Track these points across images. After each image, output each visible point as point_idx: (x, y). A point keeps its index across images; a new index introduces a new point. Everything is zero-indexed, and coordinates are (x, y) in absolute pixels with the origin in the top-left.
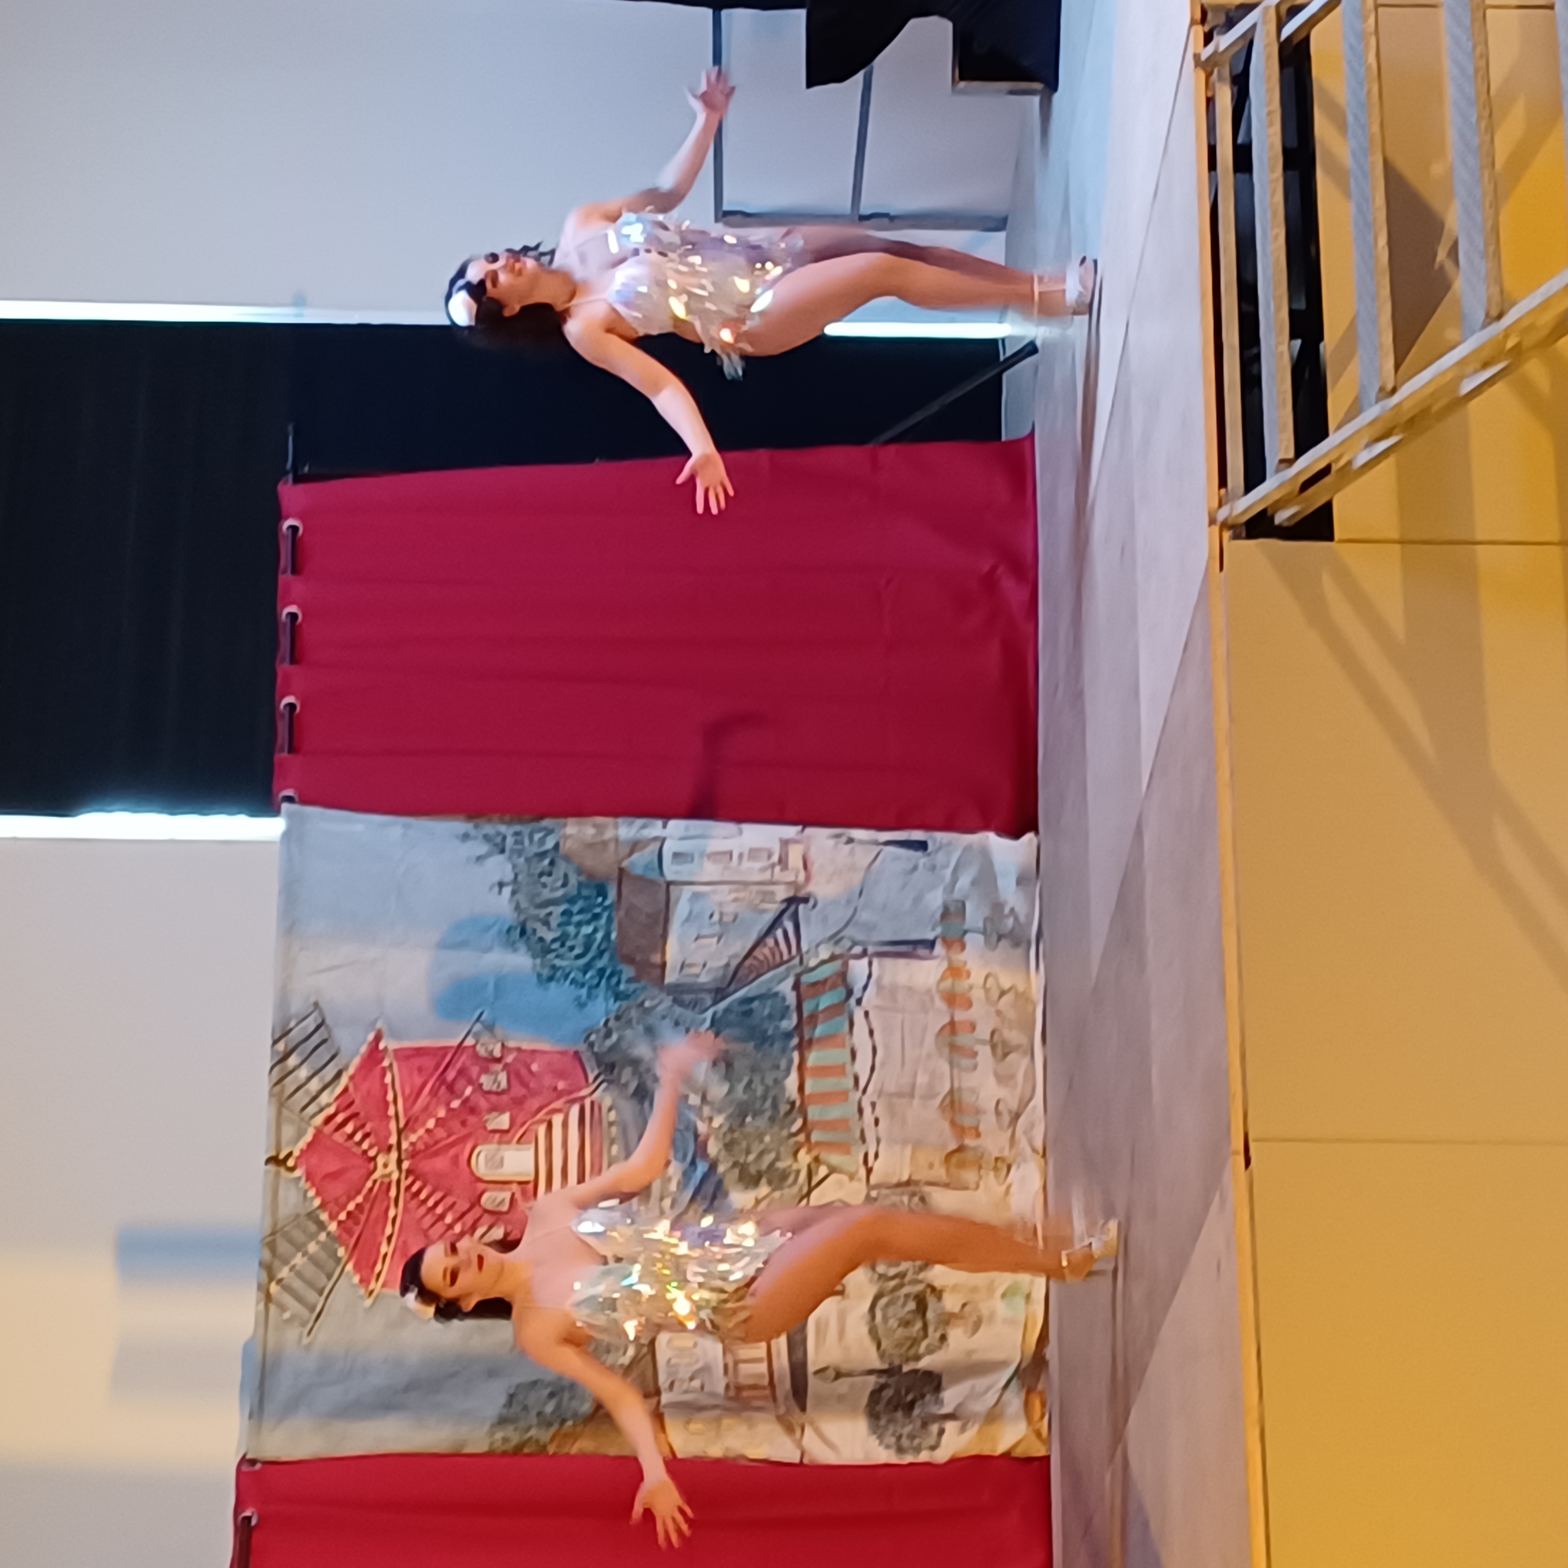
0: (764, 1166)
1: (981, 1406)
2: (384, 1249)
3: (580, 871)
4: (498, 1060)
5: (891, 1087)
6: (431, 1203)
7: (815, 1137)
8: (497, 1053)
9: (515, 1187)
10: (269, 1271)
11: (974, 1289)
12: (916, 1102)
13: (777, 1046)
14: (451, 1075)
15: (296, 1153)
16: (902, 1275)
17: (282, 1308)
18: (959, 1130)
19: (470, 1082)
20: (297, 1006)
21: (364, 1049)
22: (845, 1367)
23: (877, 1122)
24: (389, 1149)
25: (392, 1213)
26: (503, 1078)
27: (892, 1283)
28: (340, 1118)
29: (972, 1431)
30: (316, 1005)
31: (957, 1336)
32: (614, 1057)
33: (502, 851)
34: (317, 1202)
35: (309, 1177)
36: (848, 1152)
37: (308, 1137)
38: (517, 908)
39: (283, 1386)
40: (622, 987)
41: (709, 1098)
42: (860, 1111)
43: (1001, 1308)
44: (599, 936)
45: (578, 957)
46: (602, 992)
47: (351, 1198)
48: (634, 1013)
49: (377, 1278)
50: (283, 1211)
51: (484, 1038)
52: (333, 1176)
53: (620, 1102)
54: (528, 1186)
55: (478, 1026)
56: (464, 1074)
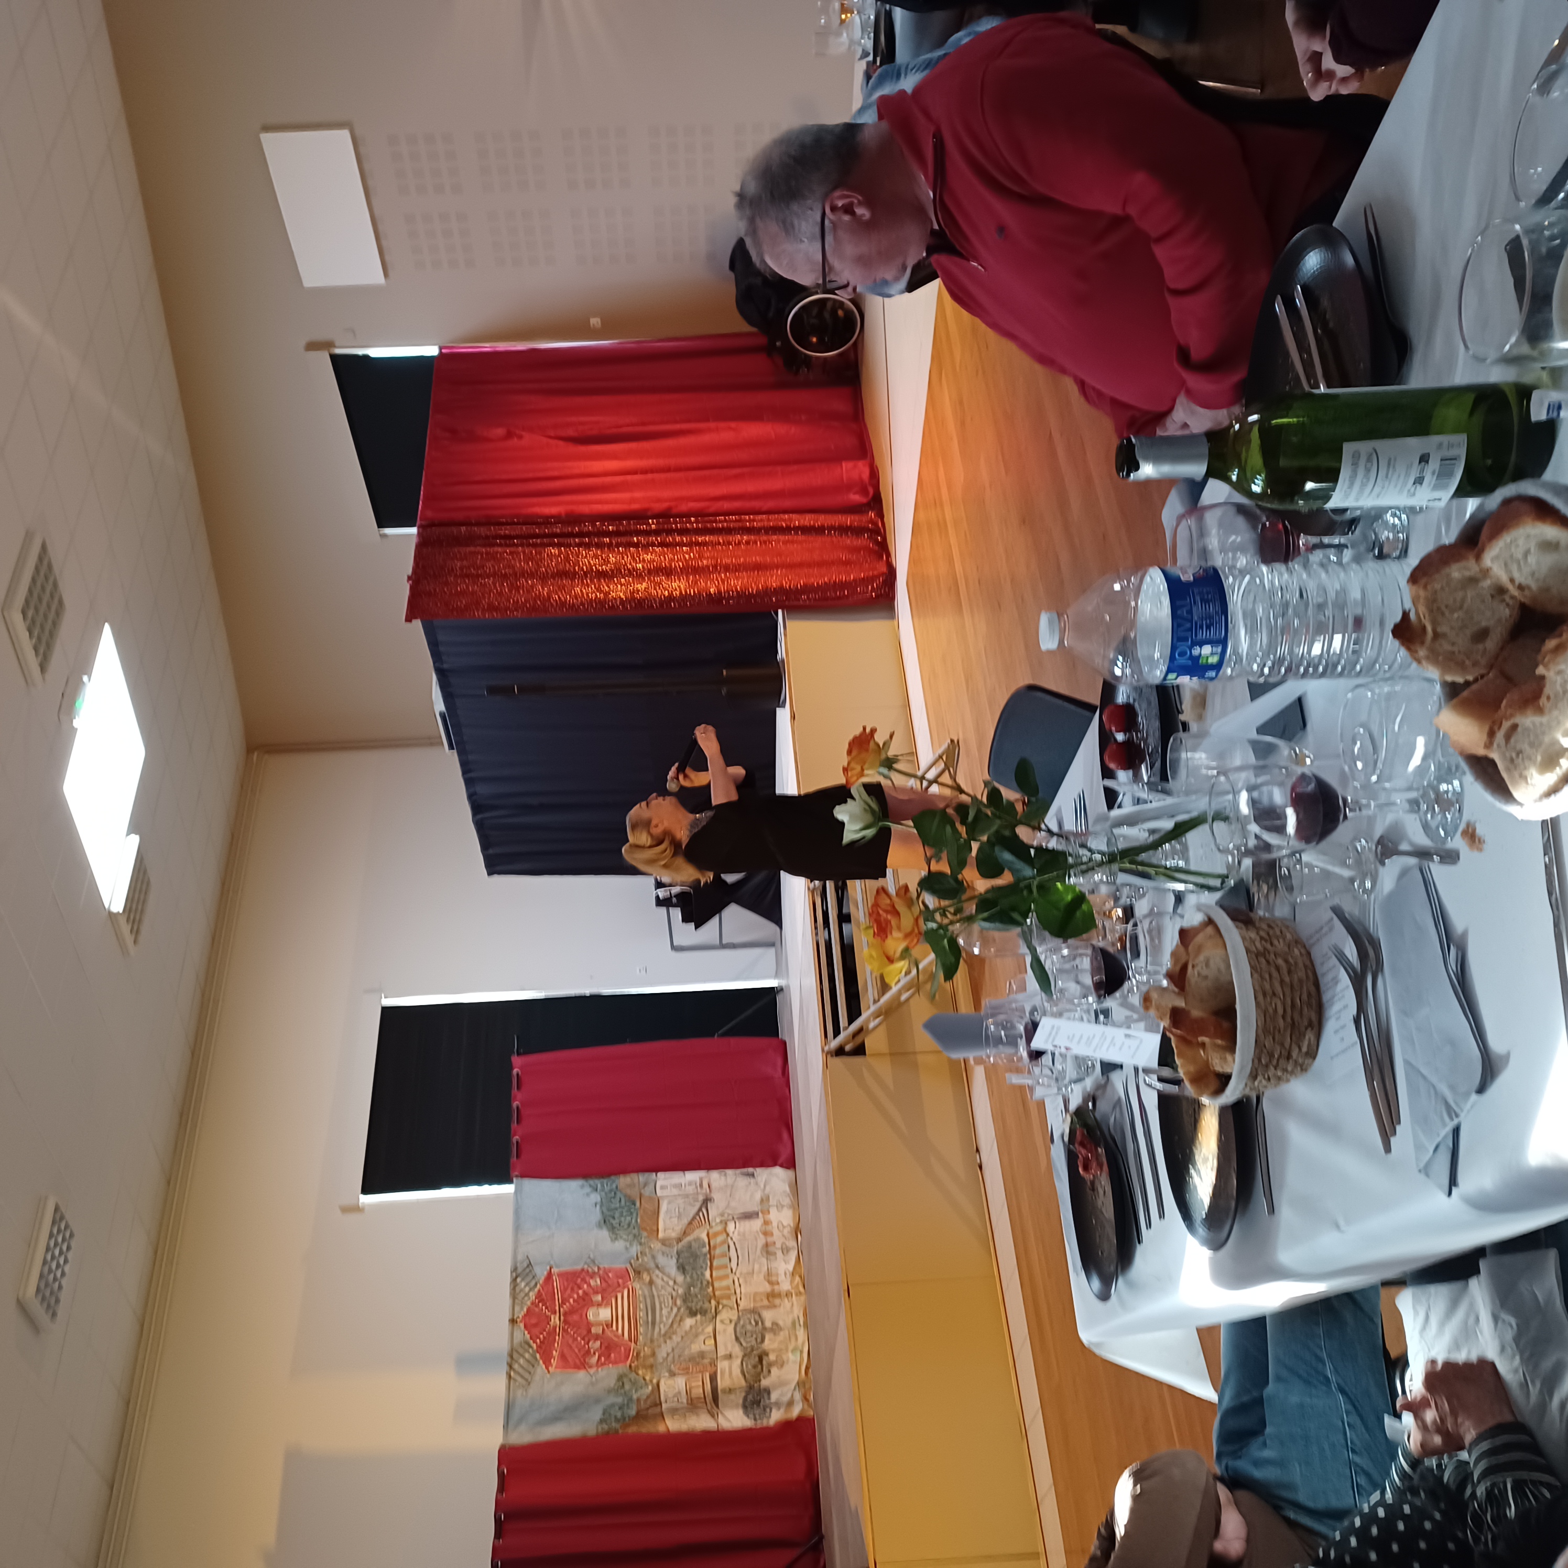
0: (698, 1307)
1: (786, 1399)
2: (554, 1352)
3: (625, 1196)
4: (596, 1274)
5: (745, 1271)
6: (572, 1333)
7: (717, 1293)
8: (596, 1270)
9: (605, 1324)
10: (510, 1366)
11: (781, 1350)
12: (755, 1276)
13: (702, 1258)
14: (579, 1281)
15: (521, 1316)
16: (753, 1347)
17: (515, 1380)
18: (771, 1283)
19: (586, 1282)
20: (520, 1257)
21: (545, 1273)
22: (733, 1388)
23: (740, 1285)
24: (555, 1313)
25: (557, 1338)
26: (598, 1280)
27: (749, 1350)
28: (537, 1301)
29: (782, 1410)
30: (527, 1257)
31: (774, 1370)
32: (640, 1269)
33: (596, 1191)
34: (528, 1336)
35: (525, 1326)
36: (730, 1299)
37: (525, 1310)
38: (603, 1212)
39: (516, 1413)
40: (643, 1240)
41: (677, 1281)
42: (734, 1282)
43: (791, 1355)
44: (633, 1221)
45: (626, 1230)
46: (635, 1243)
47: (542, 1333)
48: (647, 1250)
49: (552, 1366)
50: (515, 1341)
51: (591, 1265)
52: (536, 1325)
53: (643, 1286)
54: (609, 1325)
55: (588, 1261)
56: (584, 1280)
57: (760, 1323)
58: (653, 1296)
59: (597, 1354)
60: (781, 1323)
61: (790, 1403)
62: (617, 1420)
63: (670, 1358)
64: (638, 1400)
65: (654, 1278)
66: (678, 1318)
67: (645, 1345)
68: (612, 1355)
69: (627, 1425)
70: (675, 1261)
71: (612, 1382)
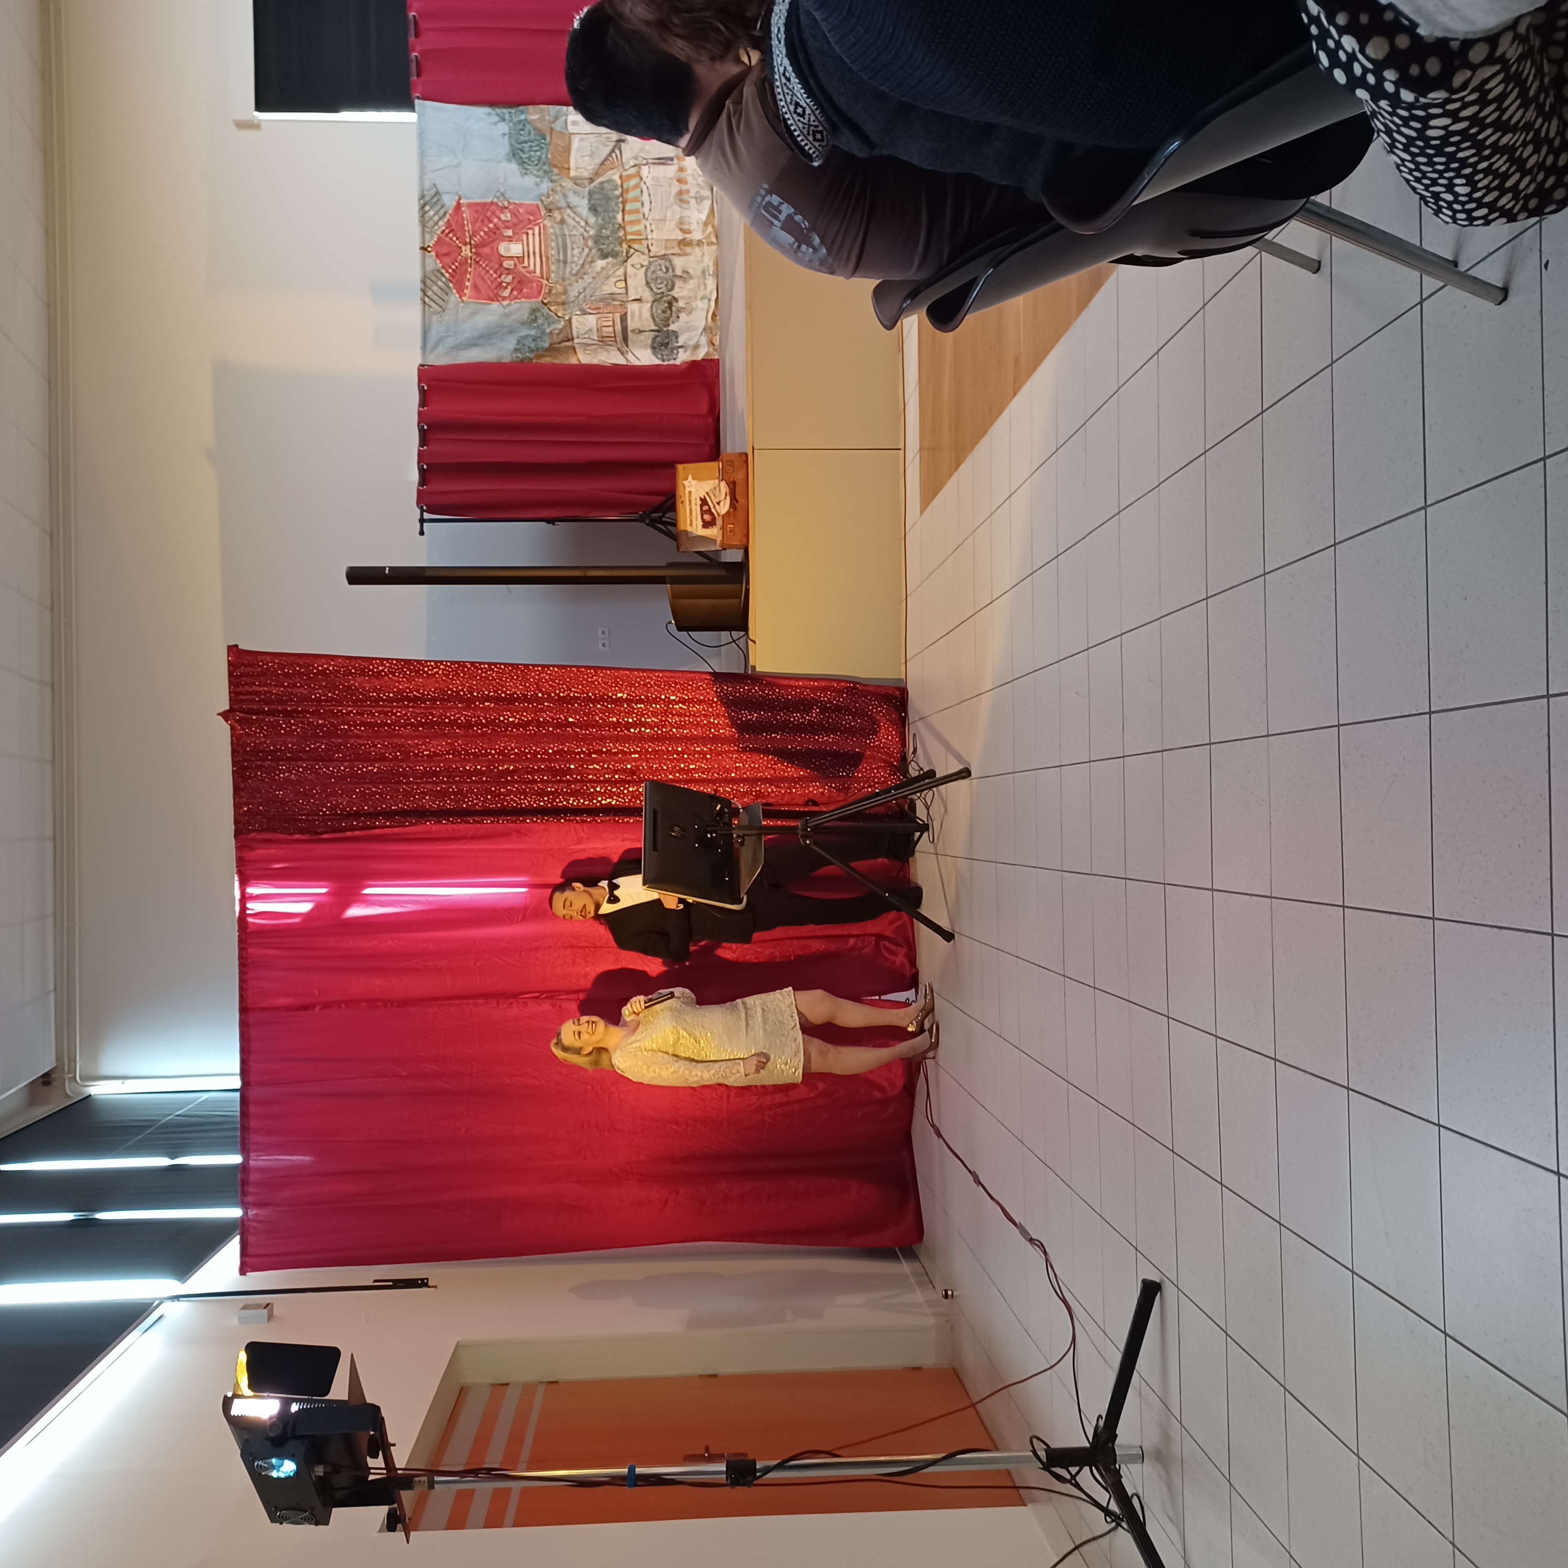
0: (610, 249)
1: (693, 342)
2: (467, 282)
3: (535, 129)
4: (506, 208)
5: (657, 218)
6: (484, 265)
7: (629, 237)
8: (506, 204)
9: (516, 259)
10: (424, 292)
11: (689, 298)
12: (667, 223)
13: (614, 201)
14: (489, 214)
15: (431, 245)
16: (663, 293)
17: (430, 306)
18: (684, 231)
19: (496, 216)
20: (427, 185)
21: (454, 203)
22: (642, 329)
23: (652, 231)
24: (466, 244)
25: (469, 269)
26: (509, 215)
27: (659, 296)
28: (447, 231)
29: (689, 352)
30: (435, 185)
31: (683, 316)
32: (552, 207)
33: (504, 120)
34: (440, 265)
35: (437, 256)
36: (641, 244)
37: (436, 239)
38: (511, 145)
39: (433, 337)
40: (554, 177)
41: (589, 222)
42: (646, 227)
43: (699, 303)
44: (544, 156)
45: (536, 165)
46: (546, 179)
47: (454, 264)
48: (558, 188)
49: (465, 294)
50: (428, 269)
51: (501, 199)
52: (446, 255)
53: (555, 225)
54: (520, 259)
55: (498, 194)
56: (493, 213)
57: (670, 270)
58: (565, 235)
59: (509, 287)
60: (691, 271)
61: (696, 347)
62: (532, 351)
63: (581, 297)
64: (551, 333)
65: (566, 217)
66: (589, 259)
67: (557, 282)
68: (525, 290)
69: (542, 356)
70: (586, 201)
71: (525, 315)
